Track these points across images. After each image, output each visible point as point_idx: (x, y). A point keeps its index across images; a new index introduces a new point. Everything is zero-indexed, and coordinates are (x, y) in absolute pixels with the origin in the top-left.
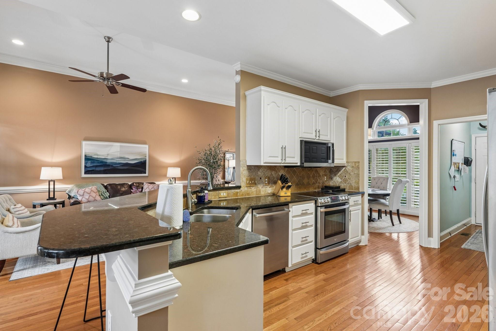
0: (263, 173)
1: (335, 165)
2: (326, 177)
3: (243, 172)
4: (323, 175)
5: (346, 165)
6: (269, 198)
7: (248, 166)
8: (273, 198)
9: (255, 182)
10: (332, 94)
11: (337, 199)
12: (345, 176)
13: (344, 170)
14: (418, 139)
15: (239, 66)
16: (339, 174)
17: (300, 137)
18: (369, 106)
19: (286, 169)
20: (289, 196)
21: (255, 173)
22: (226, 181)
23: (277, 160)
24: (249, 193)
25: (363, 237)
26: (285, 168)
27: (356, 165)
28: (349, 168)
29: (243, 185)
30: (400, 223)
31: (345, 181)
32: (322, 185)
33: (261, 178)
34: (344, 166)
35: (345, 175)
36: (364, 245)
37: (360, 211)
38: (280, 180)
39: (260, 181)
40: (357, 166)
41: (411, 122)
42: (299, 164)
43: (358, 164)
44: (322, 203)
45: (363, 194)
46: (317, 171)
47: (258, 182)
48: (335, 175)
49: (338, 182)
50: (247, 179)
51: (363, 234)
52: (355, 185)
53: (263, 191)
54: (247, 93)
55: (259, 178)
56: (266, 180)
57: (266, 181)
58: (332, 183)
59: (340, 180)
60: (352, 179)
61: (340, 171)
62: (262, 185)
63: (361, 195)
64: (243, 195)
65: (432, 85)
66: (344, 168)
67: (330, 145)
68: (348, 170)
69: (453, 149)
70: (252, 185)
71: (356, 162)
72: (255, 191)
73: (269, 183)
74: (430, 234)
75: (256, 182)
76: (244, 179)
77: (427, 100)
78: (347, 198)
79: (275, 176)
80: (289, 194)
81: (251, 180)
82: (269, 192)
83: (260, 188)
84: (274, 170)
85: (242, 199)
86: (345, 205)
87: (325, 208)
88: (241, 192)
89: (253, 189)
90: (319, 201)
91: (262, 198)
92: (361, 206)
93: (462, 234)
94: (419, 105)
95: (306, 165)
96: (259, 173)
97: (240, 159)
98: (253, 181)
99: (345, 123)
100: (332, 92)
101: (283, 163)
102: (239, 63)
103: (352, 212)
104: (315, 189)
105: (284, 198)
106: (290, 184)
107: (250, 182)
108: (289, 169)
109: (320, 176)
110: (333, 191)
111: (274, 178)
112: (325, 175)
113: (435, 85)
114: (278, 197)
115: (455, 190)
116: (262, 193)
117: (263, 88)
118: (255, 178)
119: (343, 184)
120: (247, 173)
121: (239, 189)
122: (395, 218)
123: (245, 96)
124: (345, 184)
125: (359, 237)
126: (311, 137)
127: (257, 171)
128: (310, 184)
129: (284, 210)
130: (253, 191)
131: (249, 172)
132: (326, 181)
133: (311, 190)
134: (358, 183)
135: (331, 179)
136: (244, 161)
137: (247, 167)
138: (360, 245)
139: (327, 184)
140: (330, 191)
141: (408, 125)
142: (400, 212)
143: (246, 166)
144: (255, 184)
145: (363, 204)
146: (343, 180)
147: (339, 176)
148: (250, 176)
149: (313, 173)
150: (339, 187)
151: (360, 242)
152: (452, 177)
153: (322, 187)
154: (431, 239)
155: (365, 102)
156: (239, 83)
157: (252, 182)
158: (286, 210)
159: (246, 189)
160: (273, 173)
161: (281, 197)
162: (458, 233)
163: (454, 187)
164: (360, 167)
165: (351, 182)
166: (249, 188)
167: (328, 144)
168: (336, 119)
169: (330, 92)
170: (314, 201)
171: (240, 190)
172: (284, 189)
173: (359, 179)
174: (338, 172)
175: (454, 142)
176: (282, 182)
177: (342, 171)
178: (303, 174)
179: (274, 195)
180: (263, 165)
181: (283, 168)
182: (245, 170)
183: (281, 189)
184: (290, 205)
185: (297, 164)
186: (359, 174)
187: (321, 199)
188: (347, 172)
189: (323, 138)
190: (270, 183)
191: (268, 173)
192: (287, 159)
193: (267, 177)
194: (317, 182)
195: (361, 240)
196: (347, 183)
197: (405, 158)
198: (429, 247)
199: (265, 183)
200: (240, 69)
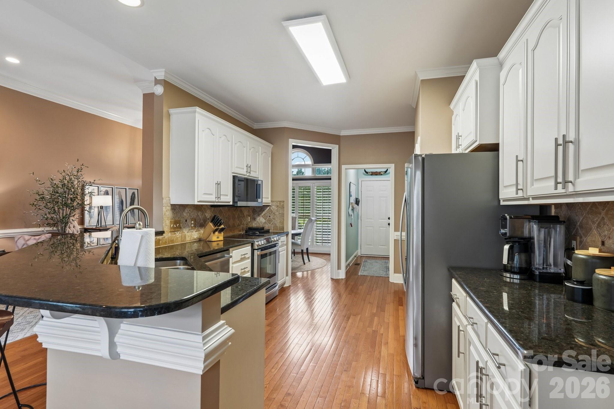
0: (189, 214)
1: (263, 204)
2: (249, 218)
3: (166, 213)
4: (247, 215)
5: (270, 204)
6: (195, 244)
7: (172, 205)
8: (199, 244)
9: (179, 225)
10: (255, 126)
11: (268, 241)
12: (270, 217)
13: (269, 209)
14: (330, 179)
15: (163, 74)
16: (263, 214)
17: (233, 172)
18: (293, 145)
19: (213, 208)
20: (222, 241)
21: (179, 214)
22: (85, 227)
23: (211, 199)
24: (173, 240)
25: (287, 278)
26: (211, 208)
27: (280, 204)
28: (274, 208)
29: (166, 229)
30: (309, 261)
31: (269, 221)
32: (246, 226)
33: (186, 221)
34: (269, 206)
35: (269, 215)
36: (288, 285)
37: (285, 252)
38: (212, 222)
39: (185, 224)
40: (282, 205)
41: (314, 163)
42: (231, 203)
43: (283, 203)
44: (259, 245)
45: (287, 235)
46: (241, 211)
47: (183, 225)
48: (259, 215)
49: (261, 222)
50: (171, 222)
51: (287, 275)
52: (280, 225)
53: (189, 237)
54: (172, 111)
55: (185, 221)
56: (193, 222)
57: (192, 224)
58: (255, 224)
59: (264, 221)
60: (276, 219)
61: (264, 210)
62: (187, 229)
63: (285, 235)
64: (166, 243)
65: (342, 133)
66: (268, 208)
67: (259, 182)
68: (272, 210)
69: (351, 191)
70: (177, 230)
71: (281, 201)
72: (180, 237)
73: (195, 227)
74: (339, 268)
75: (181, 225)
76: (168, 222)
77: (337, 146)
78: (278, 239)
79: (201, 217)
80: (221, 238)
81: (176, 222)
82: (195, 237)
83: (186, 232)
84: (201, 210)
85: (165, 248)
86: (276, 246)
87: (261, 251)
88: (164, 239)
89: (178, 234)
90: (257, 243)
91: (187, 245)
92: (286, 246)
93: (355, 265)
94: (331, 150)
95: (240, 204)
96: (184, 214)
97: (163, 196)
98: (178, 225)
99: (270, 158)
100: (256, 124)
101: (216, 202)
102: (164, 70)
103: (280, 253)
104: (240, 231)
105: (216, 243)
106: (222, 226)
107: (175, 226)
108: (216, 208)
109: (244, 216)
110: (260, 233)
111: (200, 220)
112: (249, 216)
113: (343, 133)
114: (208, 242)
115: (352, 226)
116: (188, 239)
117: (198, 109)
118: (180, 221)
119: (268, 224)
120: (171, 215)
121: (161, 235)
122: (305, 257)
123: (169, 115)
124: (269, 225)
125: (284, 278)
126: (243, 172)
127: (182, 211)
128: (235, 226)
129: (224, 257)
130: (178, 238)
131: (173, 212)
132: (249, 222)
133: (237, 233)
134: (283, 223)
135: (254, 219)
136: (168, 198)
137: (171, 207)
138: (284, 286)
139: (250, 225)
140: (257, 232)
141: (313, 165)
142: (309, 252)
143: (169, 205)
144: (180, 228)
145: (287, 245)
146: (268, 220)
147: (262, 217)
148: (174, 217)
149: (238, 213)
150: (263, 228)
151: (284, 283)
152: (350, 215)
153: (246, 228)
154: (340, 271)
155: (290, 140)
156: (160, 95)
157: (176, 225)
158: (227, 256)
159: (170, 234)
160: (200, 213)
161: (213, 242)
162: (353, 264)
163: (351, 224)
164: (285, 206)
165: (276, 222)
166: (173, 233)
167: (257, 181)
168: (263, 155)
169: (254, 123)
170: (250, 244)
171: (162, 237)
172: (216, 233)
173: (284, 219)
174: (262, 212)
175: (351, 184)
176: (214, 225)
177: (266, 211)
178: (228, 214)
179: (200, 240)
180: (188, 204)
181: (210, 207)
182: (168, 210)
183: (213, 233)
184: (231, 249)
185: (229, 202)
186: (283, 214)
187: (257, 242)
188: (272, 212)
189: (253, 175)
190: (197, 226)
191: (194, 214)
192: (222, 197)
193: (193, 218)
194: (242, 223)
195: (285, 281)
196: (271, 223)
197: (310, 197)
198: (338, 278)
199: (192, 227)
200: (163, 78)
